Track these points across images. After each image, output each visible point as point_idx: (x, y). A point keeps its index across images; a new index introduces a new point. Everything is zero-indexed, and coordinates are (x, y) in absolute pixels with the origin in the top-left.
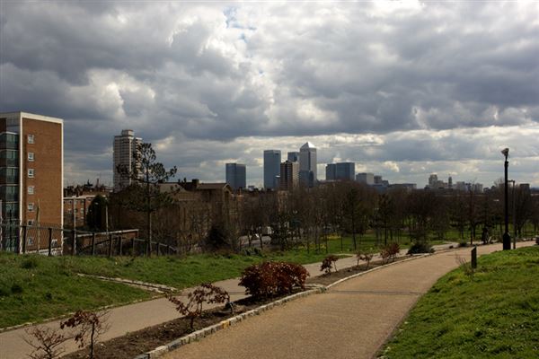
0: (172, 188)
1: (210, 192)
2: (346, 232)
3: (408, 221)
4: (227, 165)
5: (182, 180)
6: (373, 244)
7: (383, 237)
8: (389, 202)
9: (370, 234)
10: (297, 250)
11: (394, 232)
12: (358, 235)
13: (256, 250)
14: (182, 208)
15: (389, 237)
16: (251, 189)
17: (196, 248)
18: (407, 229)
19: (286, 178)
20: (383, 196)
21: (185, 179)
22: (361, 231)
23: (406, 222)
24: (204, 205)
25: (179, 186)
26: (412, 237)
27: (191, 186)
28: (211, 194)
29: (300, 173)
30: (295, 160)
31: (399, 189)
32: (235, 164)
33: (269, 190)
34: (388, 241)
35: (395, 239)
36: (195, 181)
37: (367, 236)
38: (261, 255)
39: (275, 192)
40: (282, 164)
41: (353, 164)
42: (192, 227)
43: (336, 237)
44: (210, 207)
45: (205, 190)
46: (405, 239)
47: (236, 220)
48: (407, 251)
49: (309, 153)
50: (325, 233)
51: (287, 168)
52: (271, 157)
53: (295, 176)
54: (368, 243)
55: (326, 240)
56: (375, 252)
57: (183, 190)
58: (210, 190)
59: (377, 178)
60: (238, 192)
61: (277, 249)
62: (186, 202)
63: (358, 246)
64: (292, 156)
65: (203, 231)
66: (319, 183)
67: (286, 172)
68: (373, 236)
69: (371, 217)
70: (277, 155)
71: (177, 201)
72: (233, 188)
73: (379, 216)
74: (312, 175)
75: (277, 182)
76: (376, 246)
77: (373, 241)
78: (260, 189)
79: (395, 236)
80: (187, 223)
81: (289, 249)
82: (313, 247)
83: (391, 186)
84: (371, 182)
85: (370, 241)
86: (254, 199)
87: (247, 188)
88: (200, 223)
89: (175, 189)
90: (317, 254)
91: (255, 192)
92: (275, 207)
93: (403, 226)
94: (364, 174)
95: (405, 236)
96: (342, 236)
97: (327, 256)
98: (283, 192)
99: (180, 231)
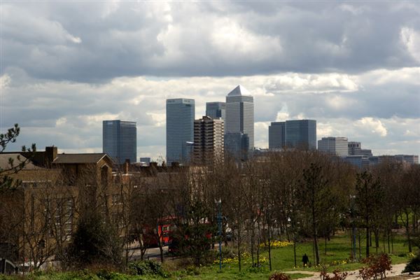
0: (11, 161)
1: (75, 168)
2: (303, 235)
3: (404, 215)
4: (105, 123)
5: (29, 147)
6: (346, 255)
7: (364, 244)
8: (374, 186)
9: (341, 238)
10: (222, 265)
11: (381, 236)
12: (321, 241)
13: (152, 266)
14: (28, 197)
15: (374, 244)
16: (144, 164)
17: (51, 262)
18: (403, 230)
19: (203, 145)
20: (364, 175)
21: (34, 146)
22: (327, 233)
23: (402, 219)
24: (65, 189)
25: (23, 159)
26: (411, 243)
27: (44, 158)
28: (77, 172)
29: (227, 136)
30: (219, 115)
31: (390, 165)
32: (118, 121)
33: (174, 166)
34: (372, 250)
35: (384, 247)
36: (50, 150)
37: (336, 241)
38: (161, 274)
39: (185, 168)
40: (196, 123)
41: (314, 123)
42: (45, 228)
43: (285, 244)
44: (76, 193)
45: (67, 165)
46: (400, 247)
47: (120, 215)
48: (403, 266)
49: (242, 104)
50: (266, 236)
51: (204, 128)
52: (178, 110)
53: (218, 142)
54: (338, 254)
55: (269, 248)
56: (350, 269)
57: (30, 165)
58: (77, 165)
59: (353, 146)
60: (122, 168)
61: (188, 263)
62: (35, 185)
63: (321, 257)
64: (213, 109)
65: (63, 233)
66: (258, 153)
67: (203, 135)
68: (346, 242)
69: (343, 210)
70: (189, 107)
71: (19, 183)
72: (115, 162)
73: (356, 209)
74: (245, 141)
75: (188, 151)
76: (352, 258)
77: (347, 250)
78: (160, 164)
79: (384, 241)
80: (36, 220)
81: (208, 263)
82: (248, 261)
83: (376, 159)
84: (343, 152)
85: (343, 249)
86: (149, 180)
87: (138, 161)
88: (59, 220)
89: (16, 163)
90: (254, 271)
91: (151, 168)
92: (185, 193)
93: (397, 226)
94: (332, 140)
95: (398, 241)
96: (295, 241)
97: (270, 274)
98: (196, 169)
99: (24, 234)
